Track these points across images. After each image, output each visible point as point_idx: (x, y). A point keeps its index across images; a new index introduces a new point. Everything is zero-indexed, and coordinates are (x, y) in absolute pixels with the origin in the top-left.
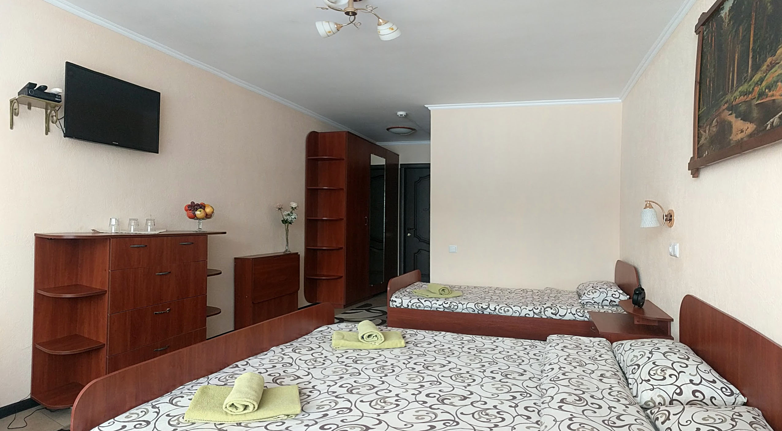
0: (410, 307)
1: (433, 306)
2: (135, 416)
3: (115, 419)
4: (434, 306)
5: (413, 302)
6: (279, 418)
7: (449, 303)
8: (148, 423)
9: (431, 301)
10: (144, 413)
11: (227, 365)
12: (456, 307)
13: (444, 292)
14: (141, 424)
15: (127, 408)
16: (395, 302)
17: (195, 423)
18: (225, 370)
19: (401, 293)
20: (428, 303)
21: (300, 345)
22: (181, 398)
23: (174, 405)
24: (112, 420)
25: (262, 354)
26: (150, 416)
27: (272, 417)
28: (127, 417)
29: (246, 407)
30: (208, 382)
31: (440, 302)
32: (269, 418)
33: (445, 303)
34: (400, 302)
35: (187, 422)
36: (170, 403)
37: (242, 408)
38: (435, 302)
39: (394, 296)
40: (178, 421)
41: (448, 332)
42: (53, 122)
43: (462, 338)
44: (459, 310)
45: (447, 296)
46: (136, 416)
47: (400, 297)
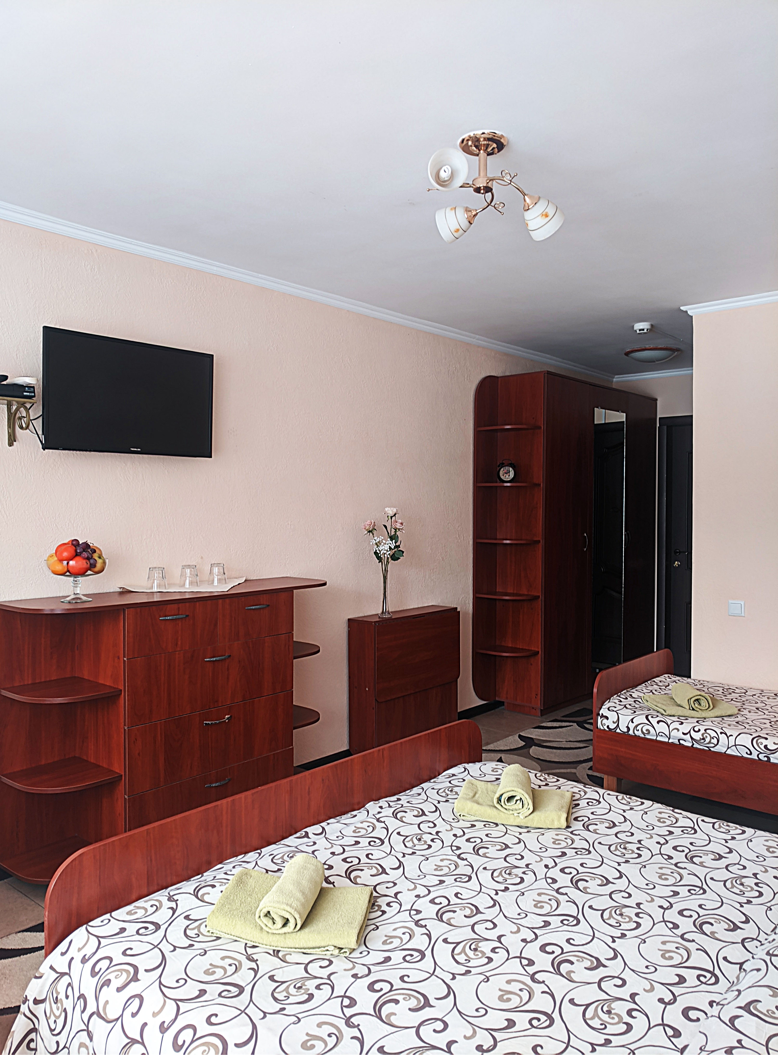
0: (631, 732)
1: (672, 734)
2: (141, 913)
3: (114, 914)
4: (674, 733)
5: (636, 721)
6: (328, 950)
7: (702, 731)
8: (157, 926)
9: (669, 722)
10: (155, 908)
11: (293, 831)
12: (715, 741)
13: (700, 704)
14: (146, 928)
15: (134, 897)
16: (607, 718)
17: (220, 938)
18: (286, 841)
19: (621, 701)
20: (662, 728)
21: (408, 802)
22: (210, 888)
23: (198, 899)
24: (107, 916)
25: (349, 815)
26: (162, 916)
27: (319, 948)
28: (129, 913)
29: (286, 922)
30: (256, 862)
31: (686, 728)
32: (314, 948)
33: (694, 730)
34: (615, 721)
35: (210, 934)
36: (194, 895)
37: (279, 923)
38: (676, 725)
39: (607, 704)
40: (199, 930)
41: (658, 802)
42: (21, 427)
43: (674, 821)
44: (720, 749)
45: (704, 714)
46: (143, 911)
47: (615, 709)
